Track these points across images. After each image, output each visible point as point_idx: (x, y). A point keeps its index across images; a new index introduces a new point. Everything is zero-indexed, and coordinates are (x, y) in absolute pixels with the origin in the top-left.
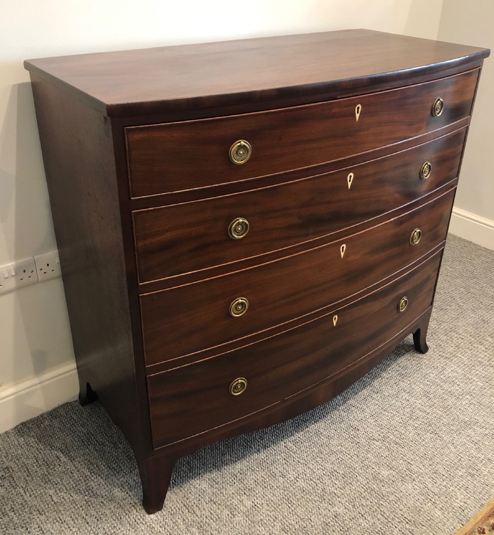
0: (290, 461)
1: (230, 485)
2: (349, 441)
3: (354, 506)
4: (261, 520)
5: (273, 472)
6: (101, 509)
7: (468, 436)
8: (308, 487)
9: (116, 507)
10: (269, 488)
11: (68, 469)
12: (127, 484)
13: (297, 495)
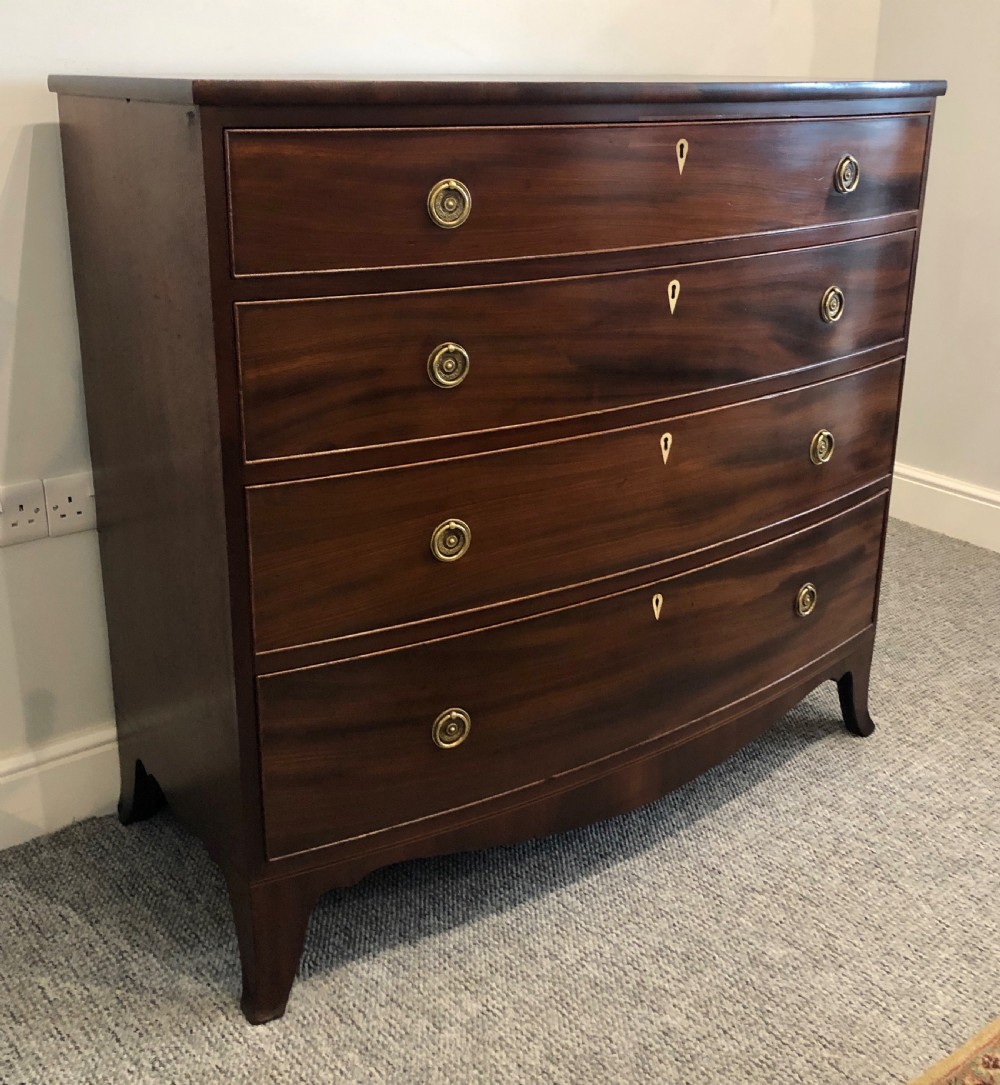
0: (569, 930)
1: (435, 973)
2: (699, 893)
3: (706, 1014)
4: (501, 1038)
5: (530, 950)
6: (149, 1016)
7: (961, 886)
8: (606, 978)
9: (181, 1012)
10: (520, 978)
11: (83, 939)
12: (210, 968)
13: (582, 993)
